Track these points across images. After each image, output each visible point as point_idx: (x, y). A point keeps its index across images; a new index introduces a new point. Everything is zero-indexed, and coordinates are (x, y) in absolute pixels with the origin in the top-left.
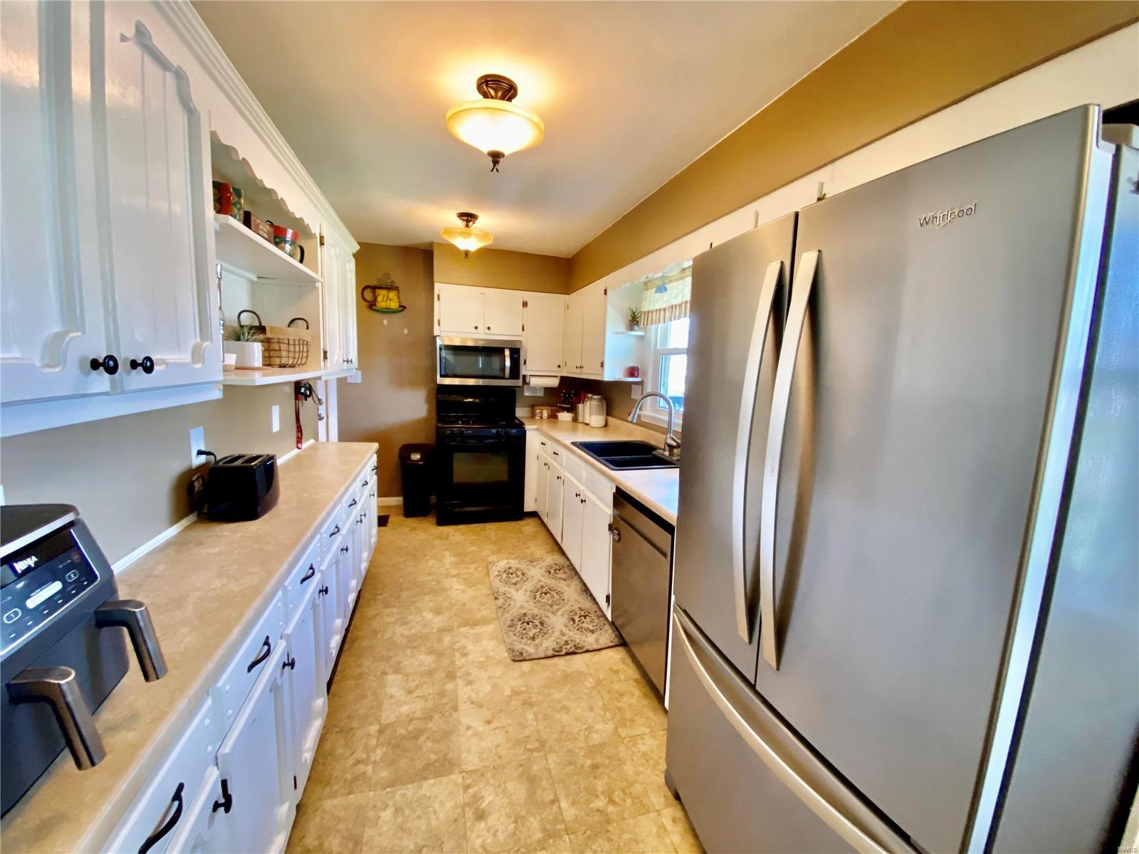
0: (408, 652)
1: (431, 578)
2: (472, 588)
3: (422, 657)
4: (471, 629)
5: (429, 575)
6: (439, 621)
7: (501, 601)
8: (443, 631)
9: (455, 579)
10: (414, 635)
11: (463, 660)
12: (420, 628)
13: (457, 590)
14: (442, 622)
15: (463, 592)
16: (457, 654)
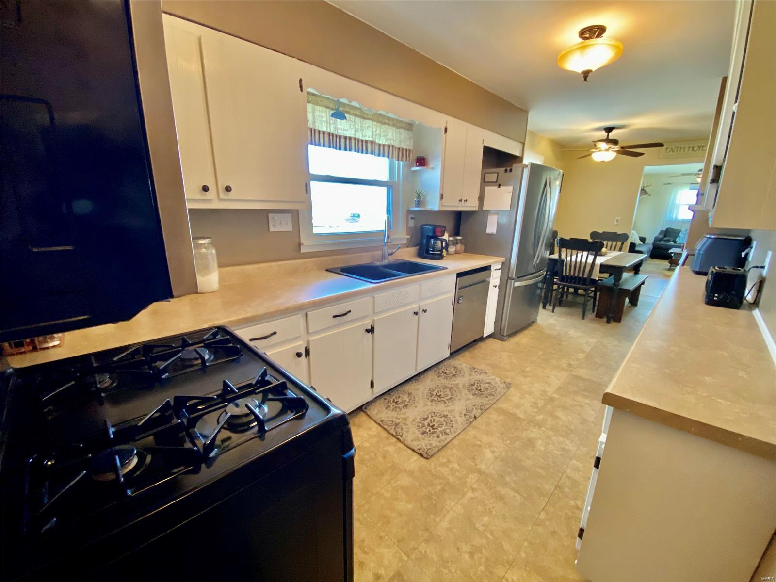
0: (572, 427)
1: (504, 491)
2: (479, 443)
3: (564, 418)
4: (516, 413)
5: (501, 498)
6: (534, 433)
7: (476, 412)
8: (539, 425)
9: (483, 467)
10: (562, 436)
11: (539, 401)
12: (554, 438)
13: (493, 452)
14: (532, 432)
15: (490, 445)
16: (540, 406)
